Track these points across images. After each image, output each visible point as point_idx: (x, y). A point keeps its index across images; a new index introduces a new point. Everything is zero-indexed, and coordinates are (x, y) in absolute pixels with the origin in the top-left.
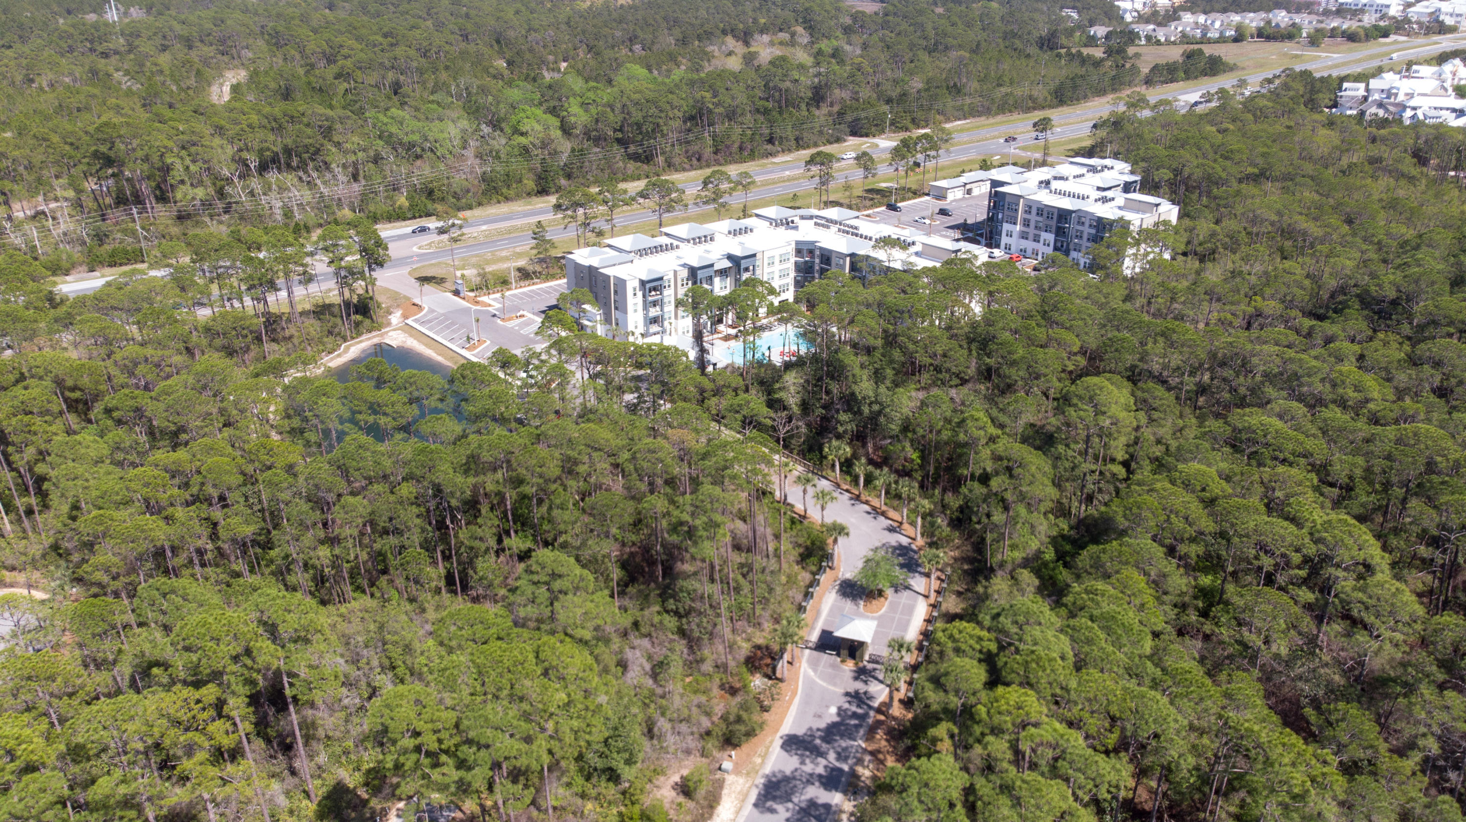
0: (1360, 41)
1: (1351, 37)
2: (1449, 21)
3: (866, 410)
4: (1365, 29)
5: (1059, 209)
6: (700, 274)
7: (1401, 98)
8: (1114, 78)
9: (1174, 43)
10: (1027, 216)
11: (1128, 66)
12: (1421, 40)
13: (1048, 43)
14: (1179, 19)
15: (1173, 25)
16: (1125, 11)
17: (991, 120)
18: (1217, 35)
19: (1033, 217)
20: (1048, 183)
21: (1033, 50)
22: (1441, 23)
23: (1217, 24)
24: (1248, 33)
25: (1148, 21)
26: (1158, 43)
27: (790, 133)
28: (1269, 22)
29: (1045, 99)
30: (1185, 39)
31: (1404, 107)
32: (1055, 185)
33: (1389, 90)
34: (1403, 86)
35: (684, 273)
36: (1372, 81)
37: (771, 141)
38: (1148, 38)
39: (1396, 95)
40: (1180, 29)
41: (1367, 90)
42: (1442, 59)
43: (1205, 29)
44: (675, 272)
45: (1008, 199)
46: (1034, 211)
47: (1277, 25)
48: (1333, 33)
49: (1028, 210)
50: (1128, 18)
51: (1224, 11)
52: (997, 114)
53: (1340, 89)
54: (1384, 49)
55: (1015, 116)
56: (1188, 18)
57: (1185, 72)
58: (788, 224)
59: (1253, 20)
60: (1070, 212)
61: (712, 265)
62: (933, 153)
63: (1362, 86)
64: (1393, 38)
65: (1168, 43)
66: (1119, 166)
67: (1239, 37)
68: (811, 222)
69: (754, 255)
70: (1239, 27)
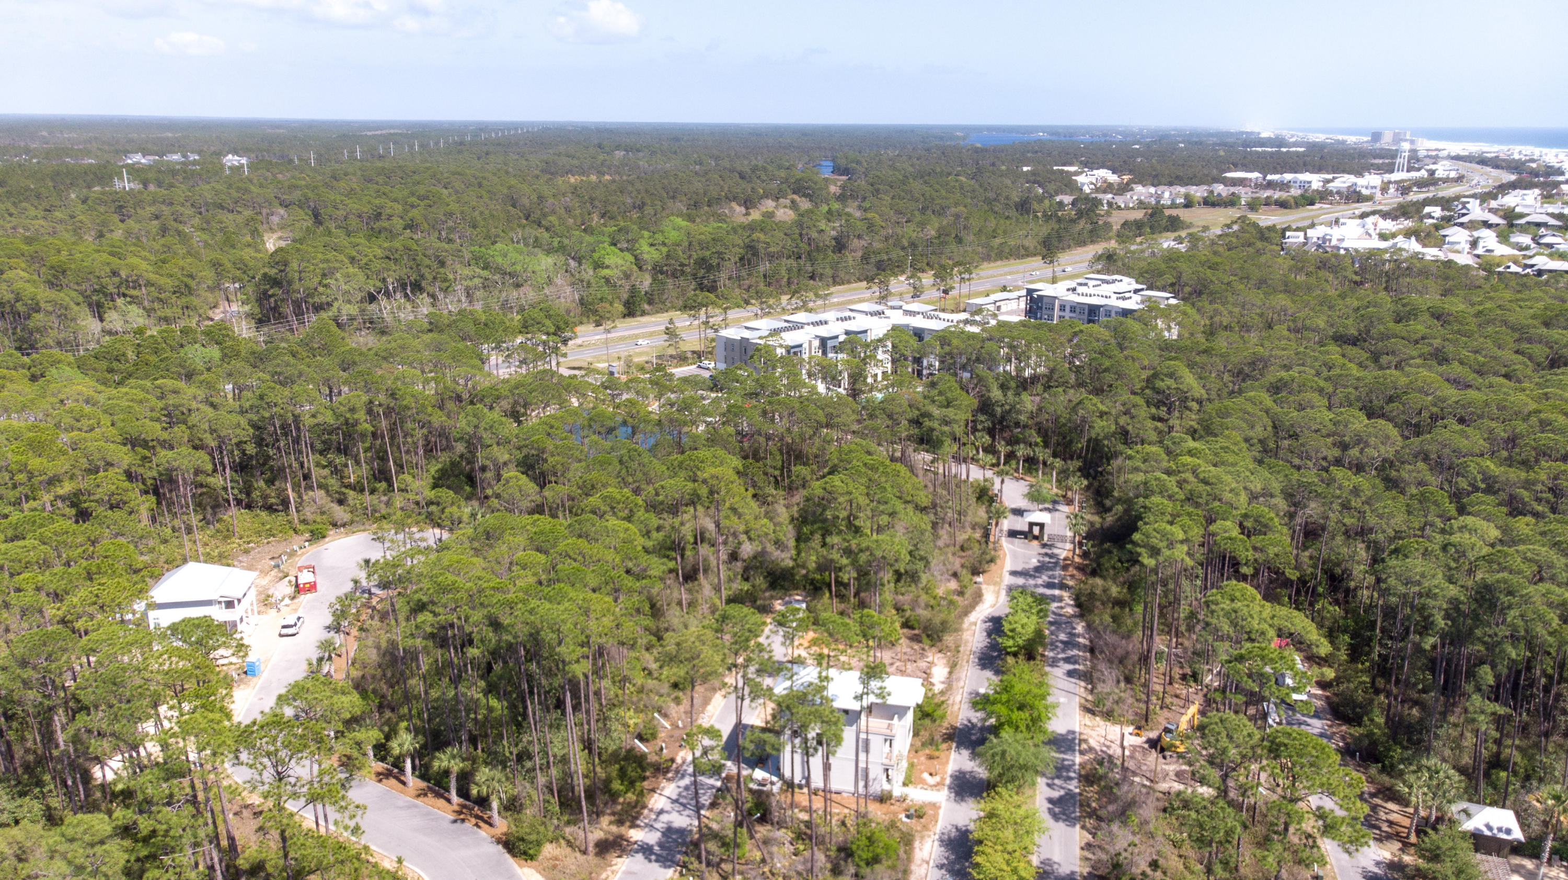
0: (1290, 208)
1: (1283, 205)
2: (1365, 192)
3: (999, 410)
4: (1294, 198)
5: (1089, 305)
6: (830, 344)
7: (1334, 243)
8: (1091, 231)
9: (1133, 208)
10: (1062, 314)
11: (1100, 222)
12: (1342, 207)
13: (1024, 207)
14: (1132, 189)
15: (1128, 195)
16: (1083, 184)
17: (992, 264)
18: (1169, 203)
19: (1067, 314)
20: (1074, 290)
21: (1013, 213)
22: (1359, 193)
23: (1167, 195)
24: (1195, 200)
25: (1105, 192)
26: (1119, 208)
27: (829, 272)
28: (1212, 192)
29: (1035, 248)
30: (1141, 204)
31: (1338, 248)
32: (1080, 289)
33: (1324, 238)
34: (1335, 233)
35: (816, 343)
36: (1309, 231)
37: (812, 278)
38: (1110, 204)
39: (1330, 240)
40: (1135, 198)
41: (1306, 238)
42: (1363, 216)
43: (1159, 197)
44: (810, 342)
45: (1045, 300)
46: (1068, 309)
47: (1219, 195)
48: (1268, 202)
49: (1062, 308)
50: (1087, 190)
51: (1171, 184)
52: (996, 260)
53: (1284, 237)
54: (1312, 213)
55: (1012, 261)
56: (1139, 188)
57: (1151, 228)
58: (879, 313)
59: (1198, 192)
60: (1100, 306)
61: (837, 337)
62: (966, 276)
63: (1301, 234)
64: (1317, 206)
65: (1127, 208)
66: (1126, 280)
67: (1188, 204)
68: (901, 311)
69: (866, 332)
70: (1187, 196)
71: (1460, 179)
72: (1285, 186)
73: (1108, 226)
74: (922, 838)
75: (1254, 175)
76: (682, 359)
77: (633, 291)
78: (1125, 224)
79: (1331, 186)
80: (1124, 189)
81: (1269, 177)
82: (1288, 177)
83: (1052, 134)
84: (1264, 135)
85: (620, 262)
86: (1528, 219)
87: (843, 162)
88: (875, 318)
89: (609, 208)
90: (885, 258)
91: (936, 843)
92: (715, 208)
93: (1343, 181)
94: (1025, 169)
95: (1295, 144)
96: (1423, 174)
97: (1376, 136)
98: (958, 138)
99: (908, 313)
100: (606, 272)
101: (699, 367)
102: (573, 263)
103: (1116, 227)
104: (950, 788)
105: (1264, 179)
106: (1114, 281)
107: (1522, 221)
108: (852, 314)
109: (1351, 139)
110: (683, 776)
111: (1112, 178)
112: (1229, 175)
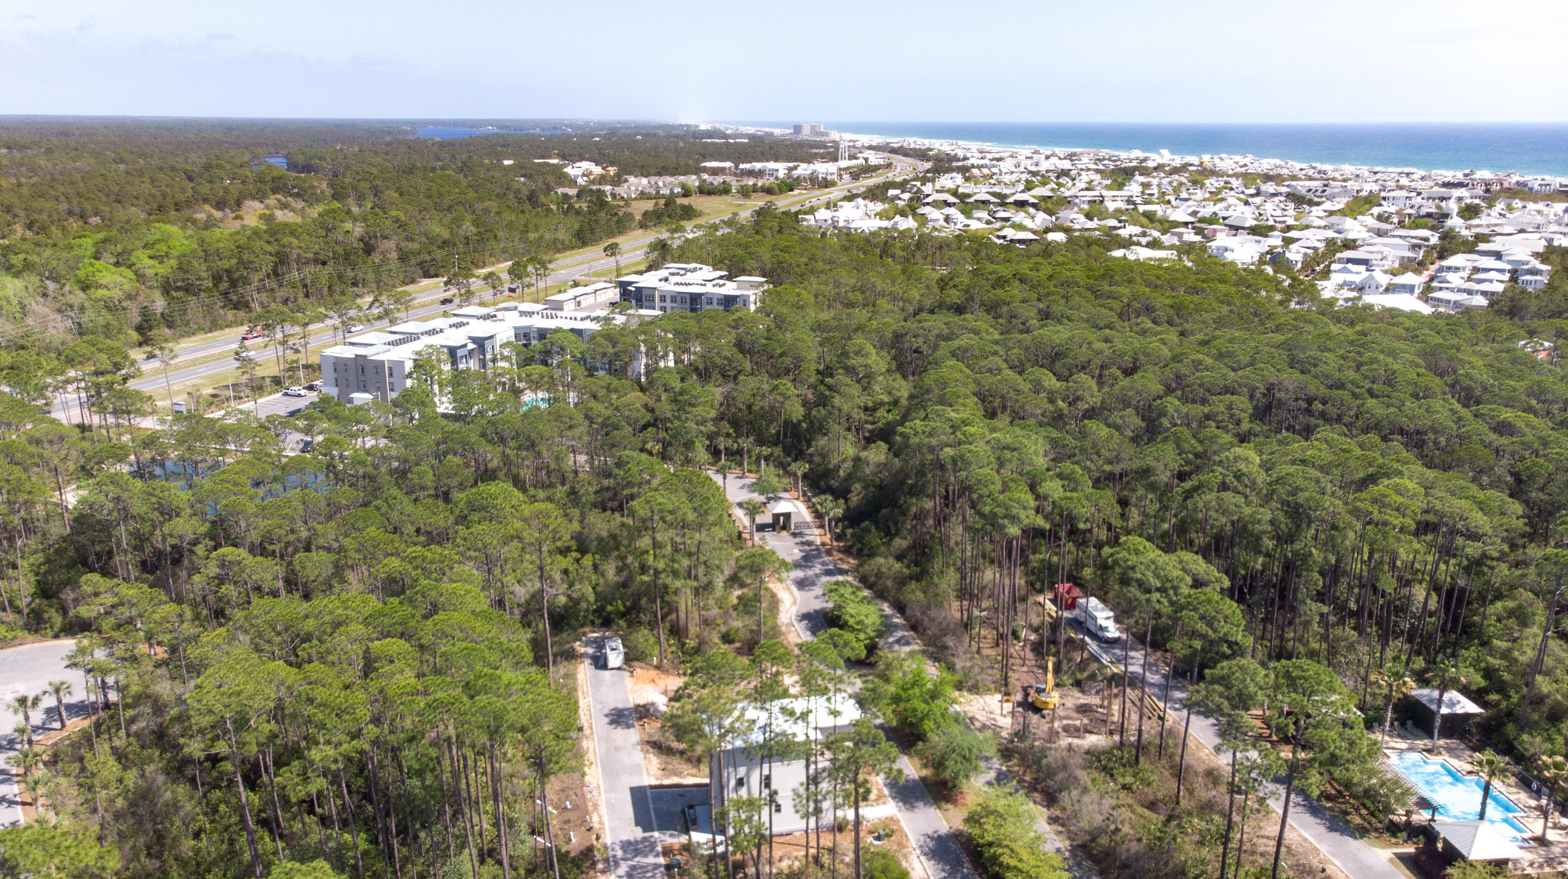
0: (778, 194)
1: (769, 191)
2: (827, 178)
4: (773, 185)
5: (691, 294)
6: (460, 353)
7: (845, 224)
8: (617, 222)
9: (640, 199)
10: (663, 304)
11: (618, 213)
12: (819, 192)
14: (626, 181)
15: (626, 186)
16: (576, 176)
18: (670, 192)
19: (668, 304)
20: (668, 280)
22: (824, 179)
23: (661, 185)
24: (692, 189)
25: (600, 183)
26: (626, 199)
27: (370, 276)
28: (703, 181)
30: (645, 195)
32: (673, 279)
33: (832, 220)
34: (840, 216)
36: (814, 214)
37: (355, 284)
38: (615, 195)
40: (634, 189)
41: (817, 220)
42: (849, 199)
43: (656, 187)
45: (644, 292)
46: (668, 299)
47: (711, 183)
48: (757, 189)
49: (663, 297)
50: (582, 182)
51: (656, 174)
53: (800, 220)
54: (798, 198)
56: (631, 180)
57: (672, 216)
58: (492, 317)
59: (693, 181)
60: (700, 295)
61: (464, 345)
63: (810, 216)
64: (796, 192)
65: (634, 199)
66: (705, 268)
67: (687, 193)
68: (516, 313)
69: (492, 337)
70: (683, 186)
71: (889, 166)
72: (760, 174)
73: (630, 216)
74: (905, 856)
75: (728, 164)
76: (257, 388)
77: (145, 313)
78: (646, 214)
79: (795, 173)
80: (617, 181)
81: (742, 166)
82: (758, 166)
83: (503, 128)
84: (703, 127)
85: (119, 279)
86: (976, 197)
87: (301, 159)
88: (488, 322)
89: (36, 216)
90: (428, 258)
91: (923, 858)
92: (187, 212)
93: (804, 169)
94: (506, 162)
95: (735, 136)
96: (861, 161)
97: (797, 129)
98: (406, 132)
99: (523, 314)
100: (101, 293)
101: (286, 394)
102: (51, 286)
103: (638, 217)
104: (894, 798)
105: (737, 167)
106: (695, 270)
107: (972, 200)
108: (465, 320)
109: (777, 132)
110: (617, 864)
111: (597, 170)
112: (708, 164)
